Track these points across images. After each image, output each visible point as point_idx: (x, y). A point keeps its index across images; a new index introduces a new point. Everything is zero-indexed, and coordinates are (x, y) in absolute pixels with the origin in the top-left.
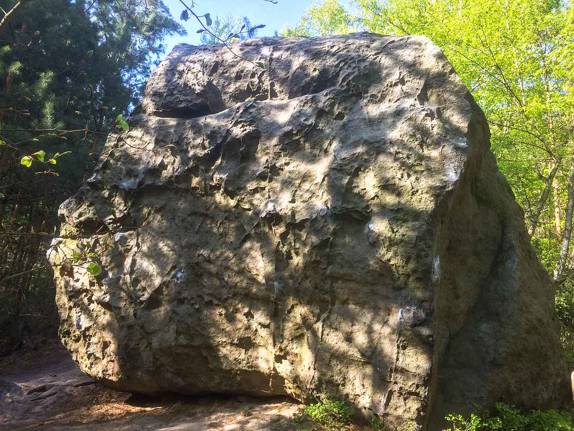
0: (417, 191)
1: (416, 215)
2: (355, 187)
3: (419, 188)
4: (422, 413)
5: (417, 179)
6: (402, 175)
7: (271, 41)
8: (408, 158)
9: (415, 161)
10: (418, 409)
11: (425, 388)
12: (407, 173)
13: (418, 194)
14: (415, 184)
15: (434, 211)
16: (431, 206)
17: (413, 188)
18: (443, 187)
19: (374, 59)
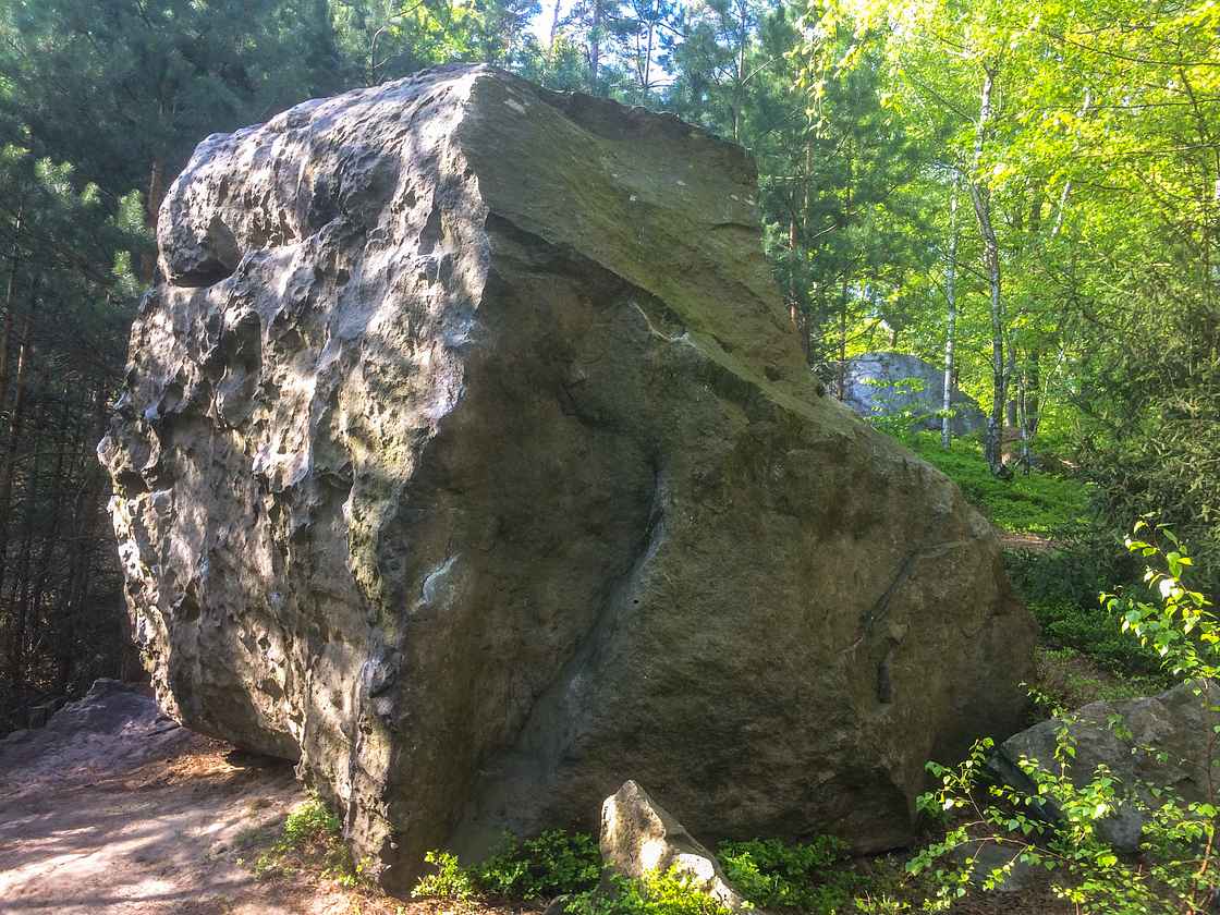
0: (391, 439)
1: (387, 487)
2: (334, 428)
3: (394, 433)
4: (392, 845)
5: (394, 415)
6: (372, 407)
7: (297, 117)
8: (384, 371)
9: (395, 378)
10: (385, 838)
11: (385, 805)
12: (379, 403)
13: (392, 444)
14: (388, 425)
15: (413, 479)
16: (409, 468)
17: (384, 434)
18: (424, 431)
19: (391, 150)
